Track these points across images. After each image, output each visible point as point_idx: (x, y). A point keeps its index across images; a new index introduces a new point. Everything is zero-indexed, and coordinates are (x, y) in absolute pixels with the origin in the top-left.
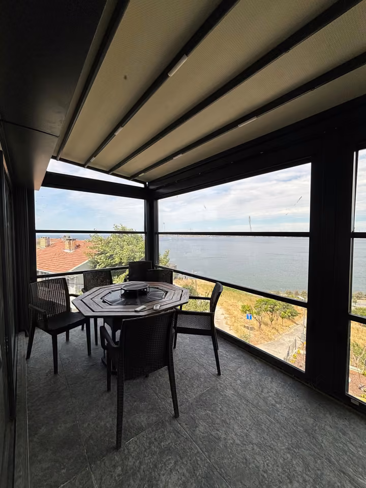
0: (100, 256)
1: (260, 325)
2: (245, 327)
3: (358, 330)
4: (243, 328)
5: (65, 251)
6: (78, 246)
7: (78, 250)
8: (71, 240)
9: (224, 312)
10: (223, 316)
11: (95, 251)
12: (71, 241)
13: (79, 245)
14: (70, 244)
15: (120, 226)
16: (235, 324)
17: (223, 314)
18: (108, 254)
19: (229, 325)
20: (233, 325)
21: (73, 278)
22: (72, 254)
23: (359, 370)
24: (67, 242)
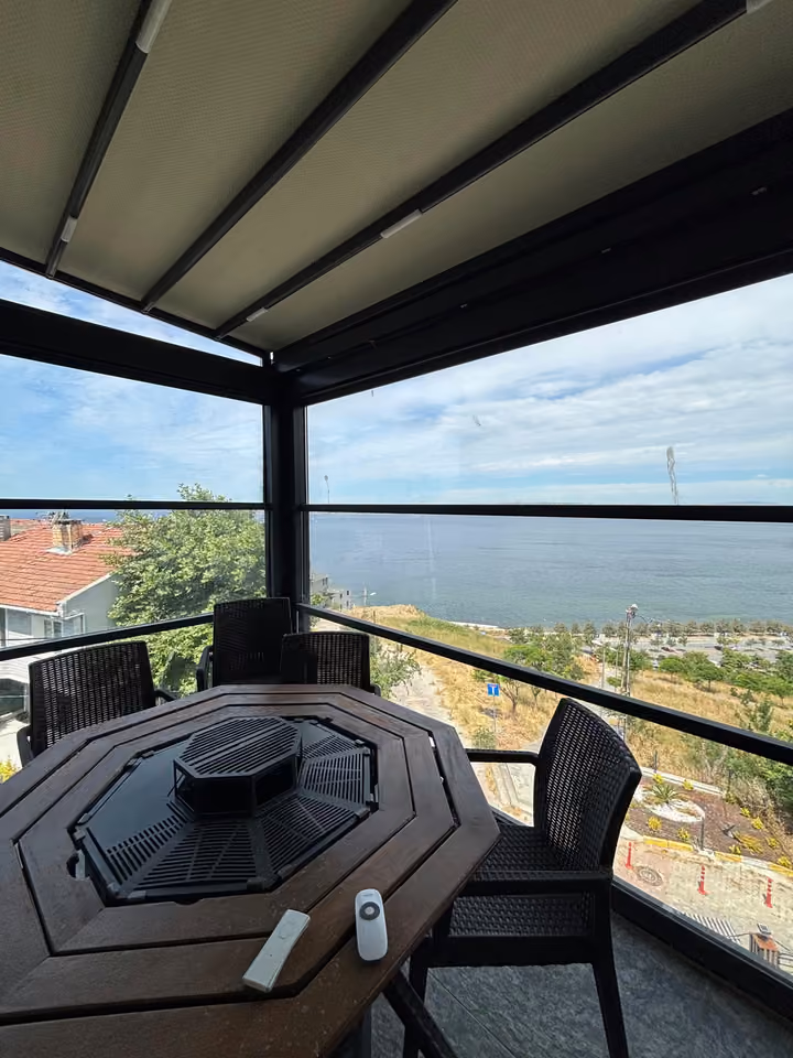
0: (142, 562)
1: (514, 705)
2: (481, 710)
3: (695, 700)
4: (477, 714)
5: (52, 550)
6: (87, 539)
7: (87, 548)
8: (68, 523)
9: (435, 679)
10: (434, 688)
11: (129, 551)
12: (68, 526)
13: (91, 536)
14: (64, 532)
15: (195, 488)
16: (460, 706)
17: (433, 684)
18: (163, 559)
19: (446, 707)
20: (457, 708)
21: (71, 620)
22: (67, 559)
23: (717, 790)
24: (57, 529)
